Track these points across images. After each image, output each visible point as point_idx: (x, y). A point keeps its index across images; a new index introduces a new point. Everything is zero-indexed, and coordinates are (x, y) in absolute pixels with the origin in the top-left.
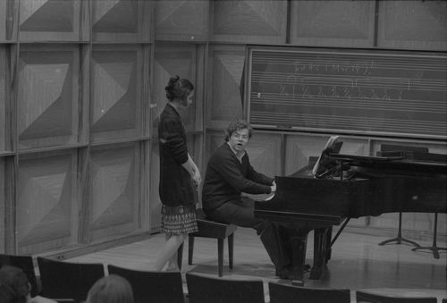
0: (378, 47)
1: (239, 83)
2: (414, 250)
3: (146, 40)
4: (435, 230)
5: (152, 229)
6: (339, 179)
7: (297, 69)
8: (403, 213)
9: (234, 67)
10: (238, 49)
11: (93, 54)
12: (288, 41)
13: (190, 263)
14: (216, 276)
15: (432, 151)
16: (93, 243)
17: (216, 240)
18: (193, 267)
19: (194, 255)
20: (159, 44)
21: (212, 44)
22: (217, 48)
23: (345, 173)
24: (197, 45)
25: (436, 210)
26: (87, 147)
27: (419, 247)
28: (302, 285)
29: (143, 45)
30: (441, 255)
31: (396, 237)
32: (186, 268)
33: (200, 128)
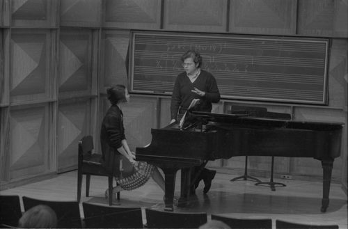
0: (230, 32)
1: (124, 58)
2: (256, 185)
3: (53, 25)
4: (272, 170)
5: (59, 170)
6: (199, 131)
7: (168, 49)
8: (248, 157)
9: (121, 46)
10: (124, 32)
11: (13, 36)
12: (162, 27)
13: (87, 195)
14: (108, 205)
15: (269, 110)
16: (12, 181)
17: (107, 178)
18: (90, 198)
19: (90, 189)
20: (63, 28)
21: (104, 29)
22: (108, 32)
23: (204, 126)
24: (93, 30)
25: (273, 154)
26: (7, 107)
27: (260, 183)
28: (173, 211)
29: (51, 30)
30: (276, 188)
31: (243, 175)
32: (84, 199)
33: (95, 92)
